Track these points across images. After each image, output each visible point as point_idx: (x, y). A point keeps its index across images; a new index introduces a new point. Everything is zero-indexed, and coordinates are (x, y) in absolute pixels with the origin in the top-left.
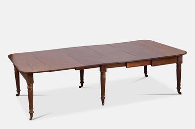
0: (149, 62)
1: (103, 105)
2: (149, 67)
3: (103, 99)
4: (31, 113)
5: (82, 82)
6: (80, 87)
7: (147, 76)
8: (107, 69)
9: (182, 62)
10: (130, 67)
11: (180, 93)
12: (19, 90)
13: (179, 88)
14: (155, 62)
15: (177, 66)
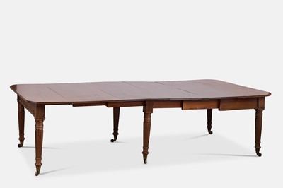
0: (216, 104)
1: (145, 163)
2: (215, 111)
3: (145, 154)
4: (38, 166)
5: (116, 134)
6: (112, 141)
7: (211, 133)
8: (154, 110)
9: (264, 108)
10: (186, 109)
11: (260, 155)
12: (22, 139)
13: (258, 147)
14: (224, 104)
15: (256, 114)
